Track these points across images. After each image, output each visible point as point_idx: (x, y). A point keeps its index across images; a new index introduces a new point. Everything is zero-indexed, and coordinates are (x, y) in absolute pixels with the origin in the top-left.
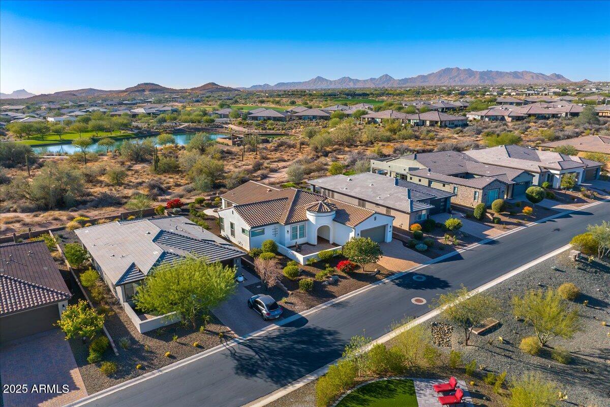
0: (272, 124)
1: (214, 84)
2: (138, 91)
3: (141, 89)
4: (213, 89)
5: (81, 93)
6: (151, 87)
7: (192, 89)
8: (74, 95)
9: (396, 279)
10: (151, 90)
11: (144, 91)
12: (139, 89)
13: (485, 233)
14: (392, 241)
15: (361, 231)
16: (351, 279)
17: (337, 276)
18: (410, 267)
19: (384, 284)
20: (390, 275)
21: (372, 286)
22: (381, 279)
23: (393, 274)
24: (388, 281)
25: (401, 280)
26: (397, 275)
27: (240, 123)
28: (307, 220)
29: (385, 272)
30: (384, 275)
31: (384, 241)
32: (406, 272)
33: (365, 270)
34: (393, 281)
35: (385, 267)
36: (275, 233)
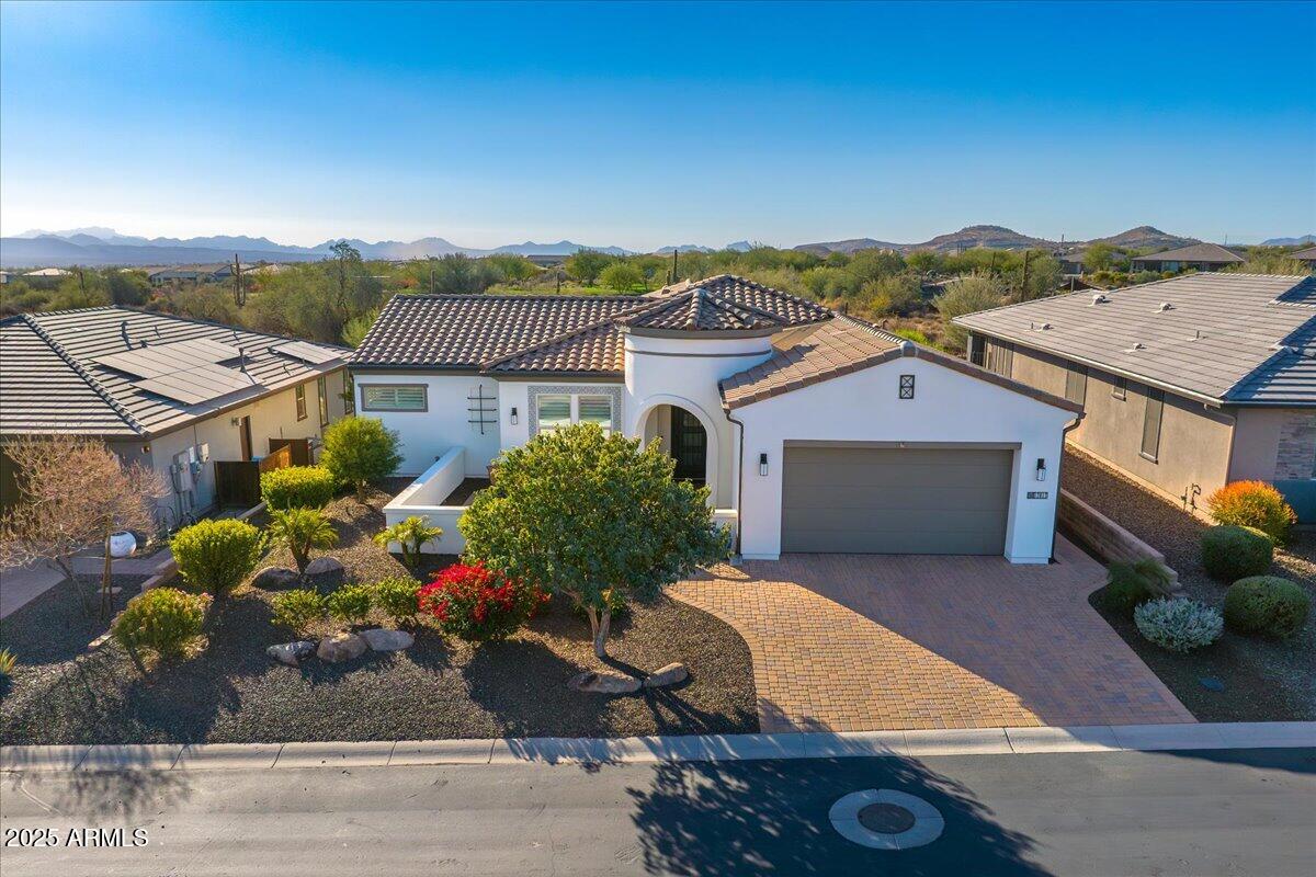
1: (1151, 230)
2: (960, 243)
3: (966, 239)
4: (1145, 242)
6: (992, 235)
10: (989, 242)
11: (974, 242)
14: (1052, 561)
15: (791, 448)
16: (453, 674)
17: (406, 639)
18: (937, 721)
19: (589, 767)
20: (717, 724)
21: (492, 751)
22: (616, 735)
23: (750, 724)
24: (639, 759)
25: (733, 783)
26: (768, 745)
27: (1104, 277)
28: (618, 377)
29: (706, 697)
30: (670, 716)
31: (995, 550)
32: (867, 743)
33: (611, 650)
34: (669, 773)
35: (759, 676)
36: (485, 420)
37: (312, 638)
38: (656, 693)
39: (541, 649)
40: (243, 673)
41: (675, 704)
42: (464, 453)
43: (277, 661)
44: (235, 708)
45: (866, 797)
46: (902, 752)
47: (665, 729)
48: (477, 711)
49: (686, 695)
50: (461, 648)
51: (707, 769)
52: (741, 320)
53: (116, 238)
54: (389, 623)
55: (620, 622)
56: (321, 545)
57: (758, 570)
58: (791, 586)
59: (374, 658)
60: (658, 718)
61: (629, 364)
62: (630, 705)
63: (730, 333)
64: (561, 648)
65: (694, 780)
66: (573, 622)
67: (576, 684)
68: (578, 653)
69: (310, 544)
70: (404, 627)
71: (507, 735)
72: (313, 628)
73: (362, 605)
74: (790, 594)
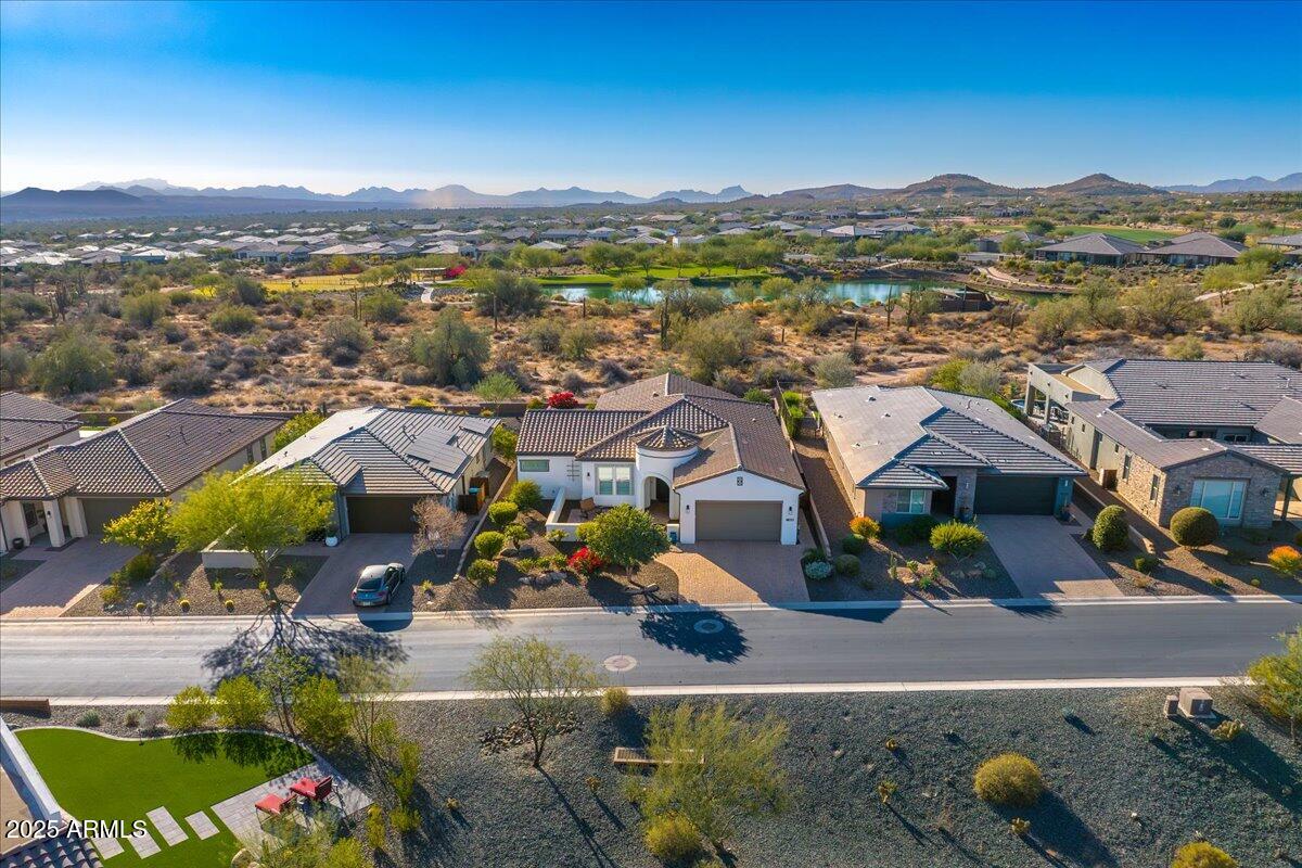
0: (1077, 272)
1: (1105, 177)
2: (931, 191)
3: (936, 187)
4: (1098, 189)
5: (828, 194)
6: (960, 183)
7: (1050, 189)
8: (810, 197)
9: (669, 614)
10: (957, 190)
11: (944, 190)
12: (935, 186)
13: (1056, 583)
14: (798, 542)
15: (697, 503)
16: (582, 587)
17: (564, 576)
18: (733, 601)
19: (627, 615)
20: (665, 602)
21: (599, 610)
22: (634, 605)
23: (675, 602)
24: (641, 612)
25: (668, 618)
26: (680, 608)
27: (1012, 264)
28: (633, 460)
29: (663, 594)
30: (651, 600)
31: (778, 540)
32: (708, 608)
33: (633, 579)
34: (650, 616)
35: (680, 588)
36: (574, 474)
37: (532, 575)
38: (647, 593)
39: (610, 578)
40: (513, 587)
41: (652, 596)
42: (566, 489)
43: (523, 583)
44: (515, 599)
45: (704, 621)
46: (719, 610)
47: (649, 604)
48: (592, 599)
49: (657, 594)
50: (582, 577)
51: (661, 615)
52: (683, 443)
53: (169, 189)
54: (555, 569)
55: (636, 569)
56: (523, 539)
57: (686, 548)
58: (697, 555)
59: (555, 582)
60: (647, 600)
61: (637, 457)
62: (640, 597)
63: (679, 449)
64: (616, 578)
65: (657, 617)
66: (621, 570)
67: (623, 591)
68: (622, 580)
69: (519, 538)
70: (562, 571)
71: (602, 605)
72: (532, 572)
73: (546, 564)
74: (696, 557)
